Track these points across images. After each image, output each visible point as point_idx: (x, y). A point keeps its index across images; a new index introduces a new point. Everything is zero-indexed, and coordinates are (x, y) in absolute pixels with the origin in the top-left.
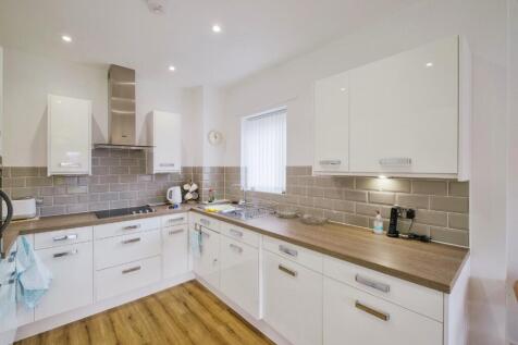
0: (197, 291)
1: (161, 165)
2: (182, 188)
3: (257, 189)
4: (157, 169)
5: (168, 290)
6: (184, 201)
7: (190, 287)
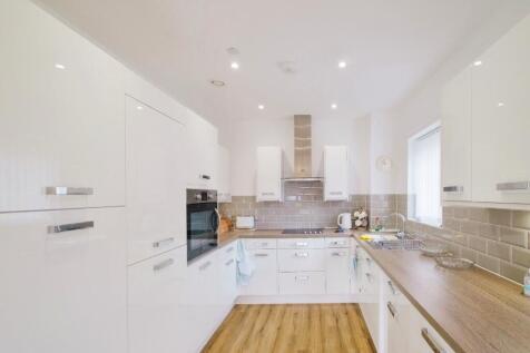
0: (354, 314)
1: (333, 193)
2: (352, 215)
3: (423, 221)
4: (328, 196)
5: (332, 305)
6: (354, 228)
7: (350, 308)
